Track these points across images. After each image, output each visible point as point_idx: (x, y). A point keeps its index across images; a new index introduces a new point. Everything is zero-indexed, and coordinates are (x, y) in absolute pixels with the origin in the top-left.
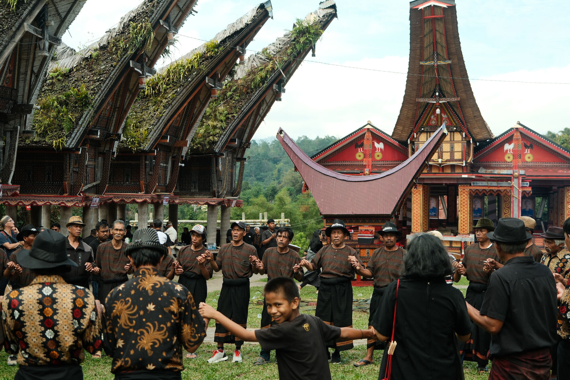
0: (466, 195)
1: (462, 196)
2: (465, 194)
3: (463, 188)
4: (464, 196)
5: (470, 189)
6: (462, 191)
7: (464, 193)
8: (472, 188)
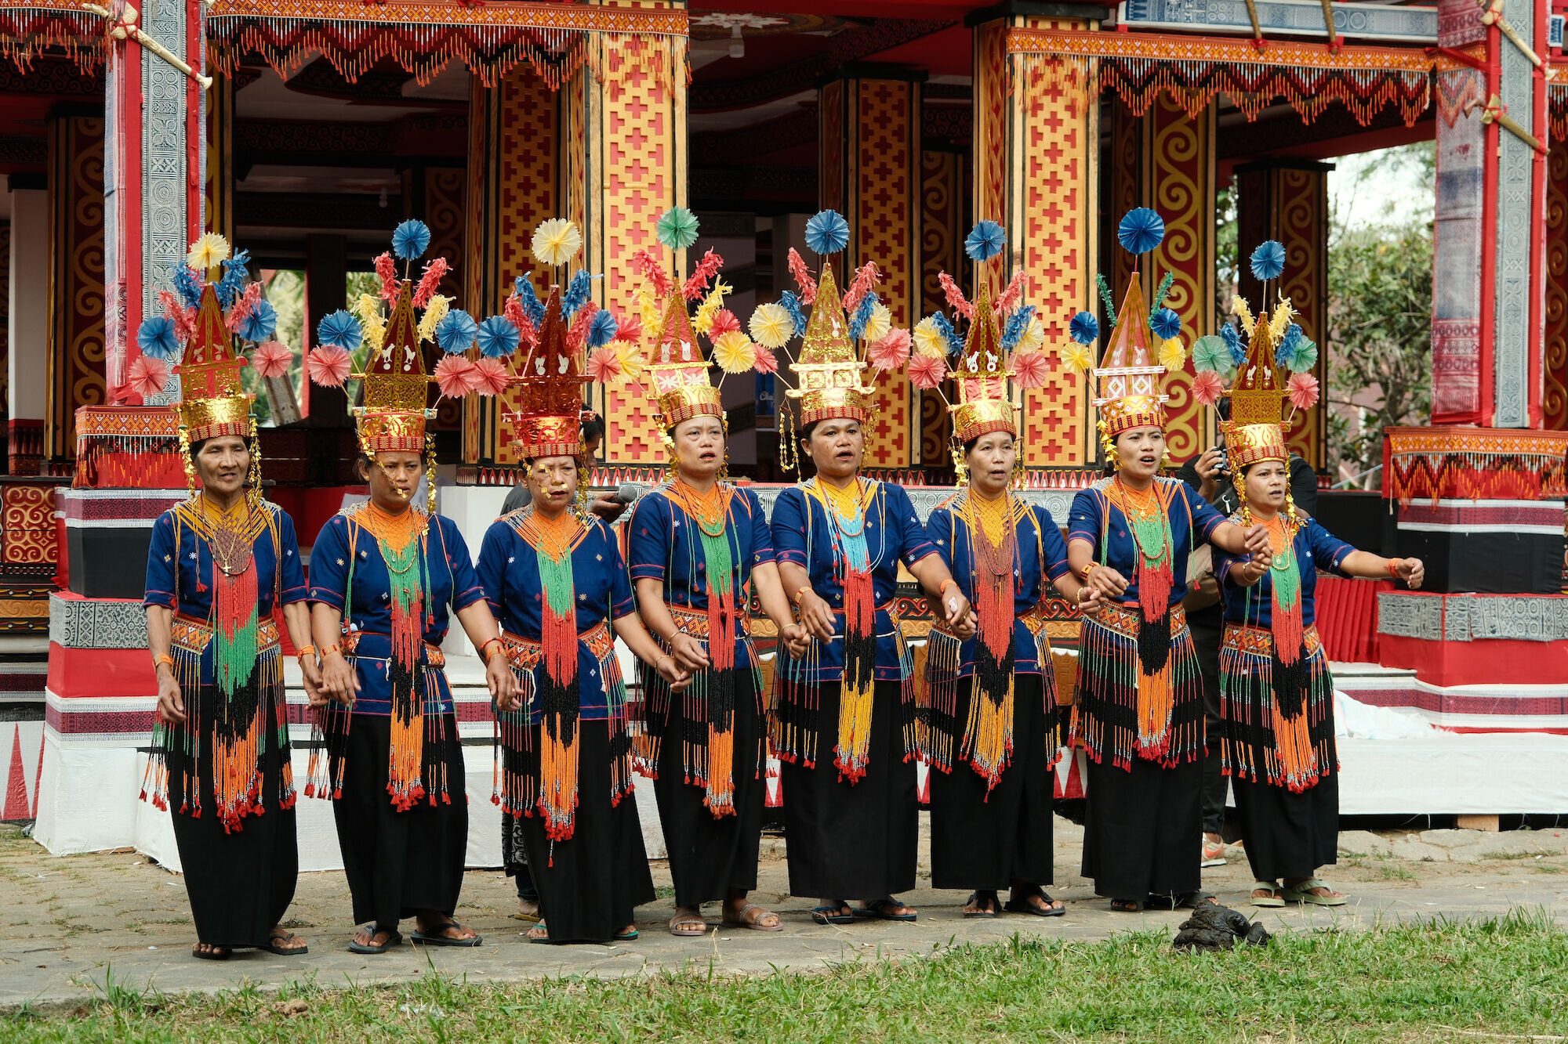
0: (1071, 108)
1: (1039, 121)
2: (1059, 107)
3: (1049, 46)
4: (1054, 122)
5: (1104, 62)
6: (1037, 77)
7: (1054, 91)
8: (1120, 48)
